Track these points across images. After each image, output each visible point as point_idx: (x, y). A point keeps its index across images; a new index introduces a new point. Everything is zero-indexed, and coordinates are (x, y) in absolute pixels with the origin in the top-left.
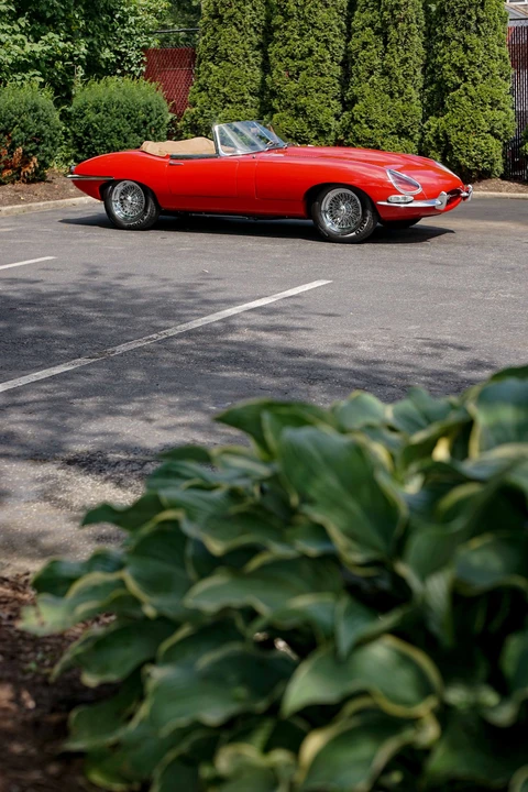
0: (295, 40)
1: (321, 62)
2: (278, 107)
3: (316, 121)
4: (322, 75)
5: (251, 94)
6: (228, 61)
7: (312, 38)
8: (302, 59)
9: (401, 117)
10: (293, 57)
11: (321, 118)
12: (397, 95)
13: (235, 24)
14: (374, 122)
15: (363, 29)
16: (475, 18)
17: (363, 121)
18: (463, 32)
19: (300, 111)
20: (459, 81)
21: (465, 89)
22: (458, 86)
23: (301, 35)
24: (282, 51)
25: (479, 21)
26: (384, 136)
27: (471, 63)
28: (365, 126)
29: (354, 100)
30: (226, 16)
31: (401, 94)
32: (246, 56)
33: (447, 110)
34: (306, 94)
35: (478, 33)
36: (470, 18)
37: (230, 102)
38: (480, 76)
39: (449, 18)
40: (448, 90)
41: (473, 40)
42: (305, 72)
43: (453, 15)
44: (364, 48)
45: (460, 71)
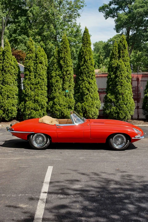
0: (33, 79)
1: (42, 86)
2: (28, 100)
3: (41, 104)
4: (42, 90)
5: (16, 95)
6: (8, 84)
7: (39, 79)
8: (36, 85)
9: (70, 103)
10: (33, 84)
11: (43, 103)
12: (67, 96)
13: (10, 73)
14: (61, 104)
15: (56, 76)
16: (91, 75)
17: (58, 104)
18: (88, 78)
19: (36, 101)
20: (88, 93)
21: (90, 95)
22: (87, 94)
23: (35, 77)
24: (29, 82)
25: (92, 75)
26: (64, 109)
27: (91, 87)
28: (58, 106)
29: (54, 98)
30: (7, 70)
31: (69, 96)
32: (14, 83)
33: (85, 101)
34: (38, 96)
35: (92, 79)
36: (90, 75)
37: (10, 98)
38: (93, 91)
39: (84, 75)
40: (85, 95)
41: (91, 81)
42: (37, 89)
43: (85, 74)
44: (56, 82)
45: (88, 90)
